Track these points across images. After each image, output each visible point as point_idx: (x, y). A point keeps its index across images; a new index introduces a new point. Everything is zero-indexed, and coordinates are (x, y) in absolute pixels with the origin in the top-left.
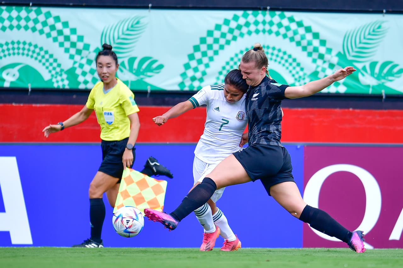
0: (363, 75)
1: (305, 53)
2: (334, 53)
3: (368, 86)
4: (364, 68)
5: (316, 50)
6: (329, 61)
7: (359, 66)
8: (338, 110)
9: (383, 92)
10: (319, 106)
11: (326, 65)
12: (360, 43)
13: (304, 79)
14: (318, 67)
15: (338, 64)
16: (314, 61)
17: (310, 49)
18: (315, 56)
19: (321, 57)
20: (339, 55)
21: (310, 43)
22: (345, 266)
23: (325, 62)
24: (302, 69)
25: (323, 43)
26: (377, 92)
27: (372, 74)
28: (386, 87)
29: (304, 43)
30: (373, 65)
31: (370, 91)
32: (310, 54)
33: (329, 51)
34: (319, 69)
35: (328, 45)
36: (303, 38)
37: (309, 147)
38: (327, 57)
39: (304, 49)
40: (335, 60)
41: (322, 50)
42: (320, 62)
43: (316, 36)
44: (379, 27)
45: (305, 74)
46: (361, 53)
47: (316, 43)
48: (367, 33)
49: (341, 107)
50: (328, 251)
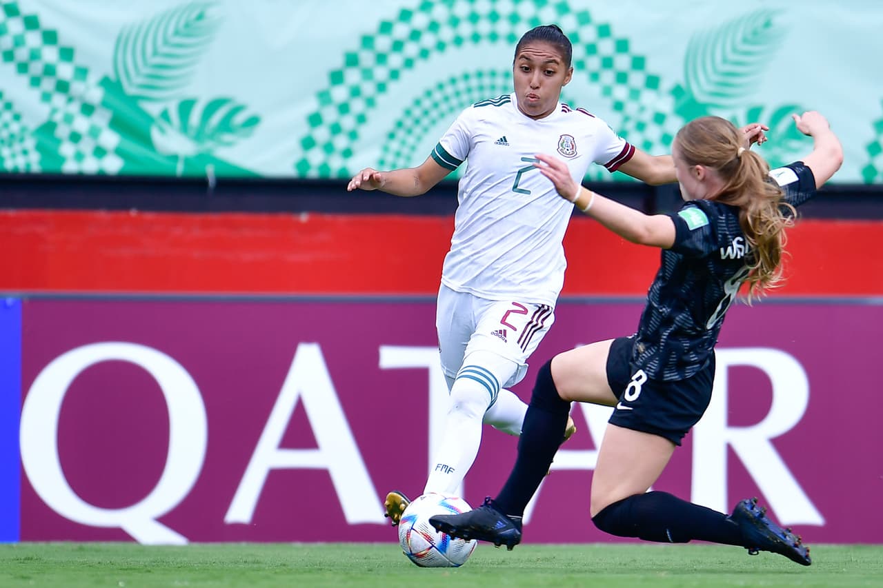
0: (162, 131)
1: (24, 80)
2: (93, 78)
3: (175, 158)
4: (165, 115)
5: (49, 71)
6: (81, 98)
7: (154, 109)
8: (102, 215)
9: (210, 171)
10: (58, 205)
11: (74, 108)
12: (155, 53)
13: (22, 140)
14: (54, 111)
15: (104, 104)
16: (46, 97)
17: (36, 68)
18: (48, 84)
19: (63, 87)
20: (105, 82)
21: (35, 55)
22: (121, 584)
23: (70, 100)
24: (17, 117)
25: (67, 54)
26: (195, 171)
27: (184, 128)
28: (215, 160)
29: (22, 54)
30: (186, 107)
31: (180, 170)
32: (35, 82)
33: (82, 73)
34: (58, 117)
35: (79, 60)
36: (19, 41)
37: (34, 301)
38: (77, 87)
39: (23, 68)
40: (95, 94)
41: (65, 71)
42: (59, 100)
43: (50, 37)
44: (200, 17)
45: (24, 129)
46: (157, 76)
47: (50, 54)
48: (171, 30)
49: (111, 207)
50: (81, 549)
